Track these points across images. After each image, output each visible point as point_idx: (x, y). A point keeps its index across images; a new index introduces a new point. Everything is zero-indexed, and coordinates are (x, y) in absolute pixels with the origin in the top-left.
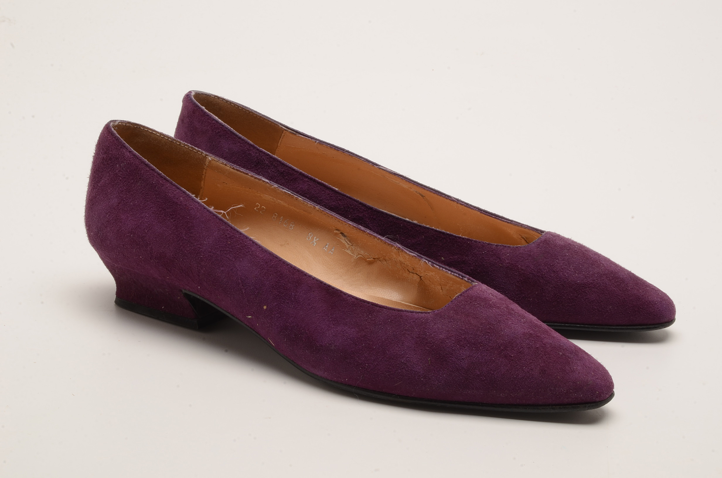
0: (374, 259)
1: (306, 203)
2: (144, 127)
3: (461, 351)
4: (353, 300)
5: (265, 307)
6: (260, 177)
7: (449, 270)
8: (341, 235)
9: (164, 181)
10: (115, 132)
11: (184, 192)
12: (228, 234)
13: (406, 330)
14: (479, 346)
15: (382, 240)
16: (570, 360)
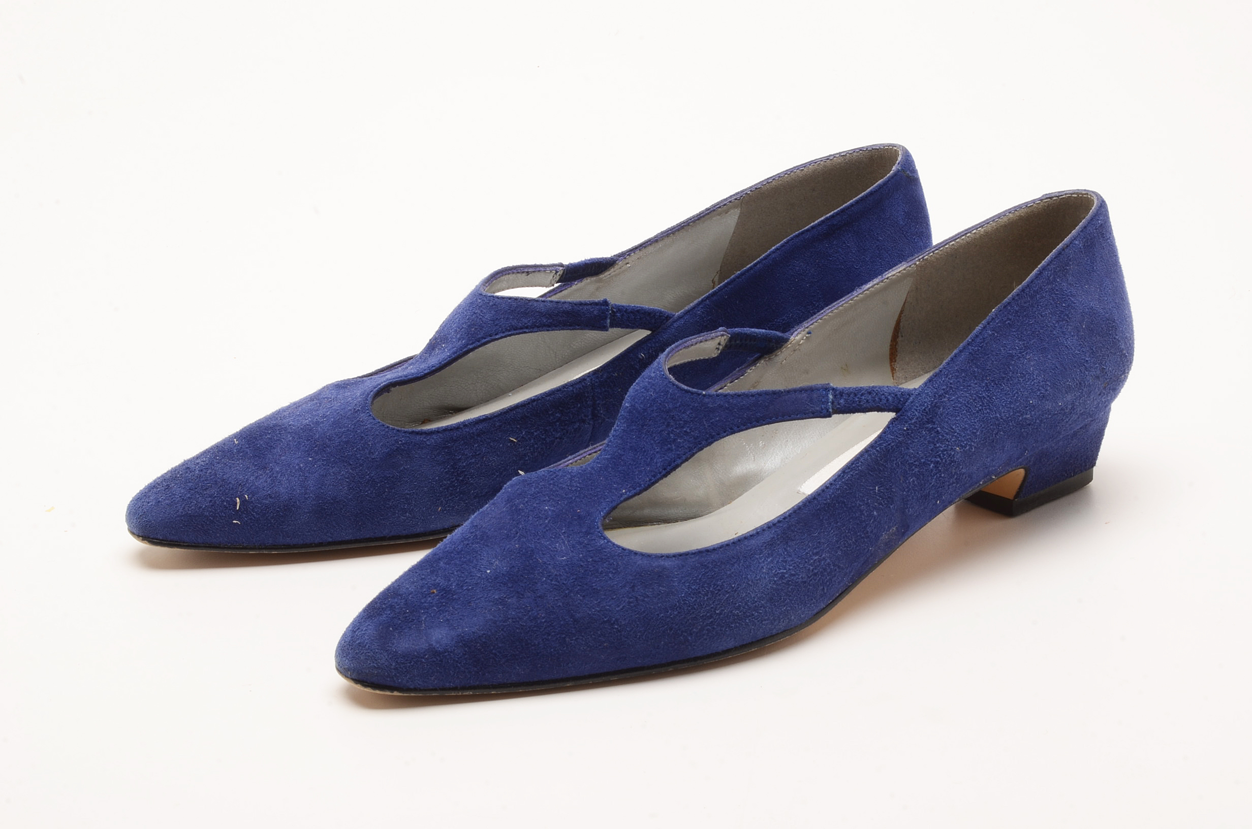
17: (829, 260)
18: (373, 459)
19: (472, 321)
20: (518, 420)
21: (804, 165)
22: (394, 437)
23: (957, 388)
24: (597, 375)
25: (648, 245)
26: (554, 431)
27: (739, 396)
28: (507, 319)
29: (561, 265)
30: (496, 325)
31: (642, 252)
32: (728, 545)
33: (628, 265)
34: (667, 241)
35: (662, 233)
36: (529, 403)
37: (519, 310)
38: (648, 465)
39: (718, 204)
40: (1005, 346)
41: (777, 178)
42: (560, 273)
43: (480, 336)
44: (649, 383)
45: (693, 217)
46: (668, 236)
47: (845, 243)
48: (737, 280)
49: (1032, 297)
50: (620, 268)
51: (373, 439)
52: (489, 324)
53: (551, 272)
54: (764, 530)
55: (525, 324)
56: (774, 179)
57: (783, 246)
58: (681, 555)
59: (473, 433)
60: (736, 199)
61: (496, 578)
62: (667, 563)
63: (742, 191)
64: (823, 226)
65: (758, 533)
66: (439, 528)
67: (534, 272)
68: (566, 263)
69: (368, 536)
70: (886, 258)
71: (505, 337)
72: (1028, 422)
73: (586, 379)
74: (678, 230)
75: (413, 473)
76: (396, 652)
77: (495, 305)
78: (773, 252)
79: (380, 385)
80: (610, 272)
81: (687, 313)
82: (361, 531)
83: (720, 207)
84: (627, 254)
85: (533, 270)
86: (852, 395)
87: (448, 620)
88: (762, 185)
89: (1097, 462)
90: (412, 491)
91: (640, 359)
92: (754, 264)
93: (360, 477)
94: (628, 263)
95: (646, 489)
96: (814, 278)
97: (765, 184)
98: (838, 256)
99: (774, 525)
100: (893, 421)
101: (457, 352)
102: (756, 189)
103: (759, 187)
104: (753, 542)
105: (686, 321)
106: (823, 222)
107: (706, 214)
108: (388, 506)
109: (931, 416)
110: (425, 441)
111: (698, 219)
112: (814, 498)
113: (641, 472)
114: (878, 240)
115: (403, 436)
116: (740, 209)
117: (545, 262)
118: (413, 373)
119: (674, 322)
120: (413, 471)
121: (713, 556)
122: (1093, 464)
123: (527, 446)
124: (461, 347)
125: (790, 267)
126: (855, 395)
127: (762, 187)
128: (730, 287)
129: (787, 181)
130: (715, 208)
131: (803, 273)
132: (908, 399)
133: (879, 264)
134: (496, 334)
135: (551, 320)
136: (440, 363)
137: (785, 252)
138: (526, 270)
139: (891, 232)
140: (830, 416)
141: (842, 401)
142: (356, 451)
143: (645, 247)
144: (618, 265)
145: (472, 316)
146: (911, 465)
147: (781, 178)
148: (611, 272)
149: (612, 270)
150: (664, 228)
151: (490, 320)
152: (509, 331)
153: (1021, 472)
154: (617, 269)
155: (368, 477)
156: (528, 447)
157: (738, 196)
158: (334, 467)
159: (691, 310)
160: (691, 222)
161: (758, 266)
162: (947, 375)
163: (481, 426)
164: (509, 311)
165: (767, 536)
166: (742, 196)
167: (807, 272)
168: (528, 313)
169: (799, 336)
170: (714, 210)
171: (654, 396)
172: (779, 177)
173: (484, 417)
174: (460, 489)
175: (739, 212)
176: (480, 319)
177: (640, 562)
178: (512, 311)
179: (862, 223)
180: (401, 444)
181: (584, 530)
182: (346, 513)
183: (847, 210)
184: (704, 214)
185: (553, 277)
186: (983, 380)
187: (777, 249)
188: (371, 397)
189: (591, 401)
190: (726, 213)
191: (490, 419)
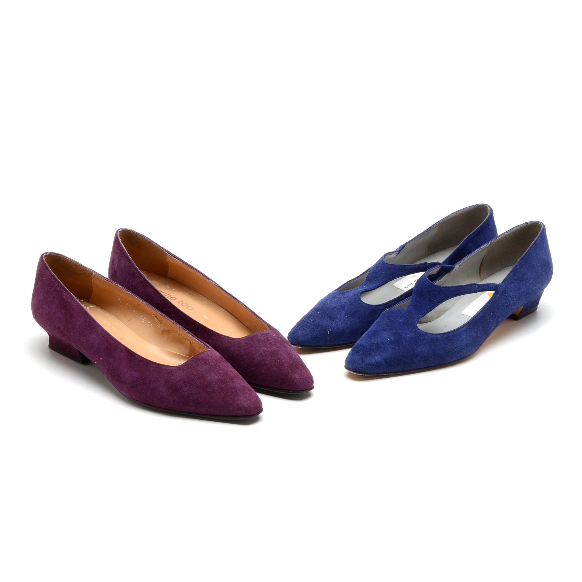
0: (170, 331)
1: (139, 300)
2: (62, 255)
3: (185, 388)
4: (140, 358)
5: (101, 359)
6: (118, 285)
7: (200, 341)
8: (155, 317)
9: (63, 289)
10: (45, 260)
11: (72, 296)
12: (88, 320)
13: (162, 375)
14: (194, 385)
15: (172, 322)
16: (238, 394)
21: (457, 212)
23: (511, 283)
25: (413, 240)
27: (452, 287)
31: (412, 243)
32: (455, 331)
33: (408, 247)
35: (417, 236)
38: (425, 308)
40: (522, 270)
44: (423, 283)
45: (426, 230)
49: (529, 255)
54: (464, 326)
58: (442, 334)
61: (391, 341)
62: (438, 336)
63: (439, 221)
65: (462, 327)
72: (529, 293)
76: (366, 363)
78: (464, 242)
83: (433, 227)
84: (408, 243)
86: (483, 286)
87: (380, 354)
89: (539, 303)
95: (425, 315)
99: (466, 324)
100: (494, 293)
102: (444, 220)
104: (461, 330)
109: (504, 292)
112: (476, 317)
113: (423, 310)
121: (451, 334)
122: (538, 304)
126: (484, 286)
132: (498, 287)
140: (477, 293)
141: (480, 288)
146: (500, 306)
153: (523, 307)
162: (508, 279)
165: (465, 328)
169: (457, 267)
171: (425, 287)
177: (431, 336)
181: (412, 327)
186: (517, 281)
187: (465, 240)
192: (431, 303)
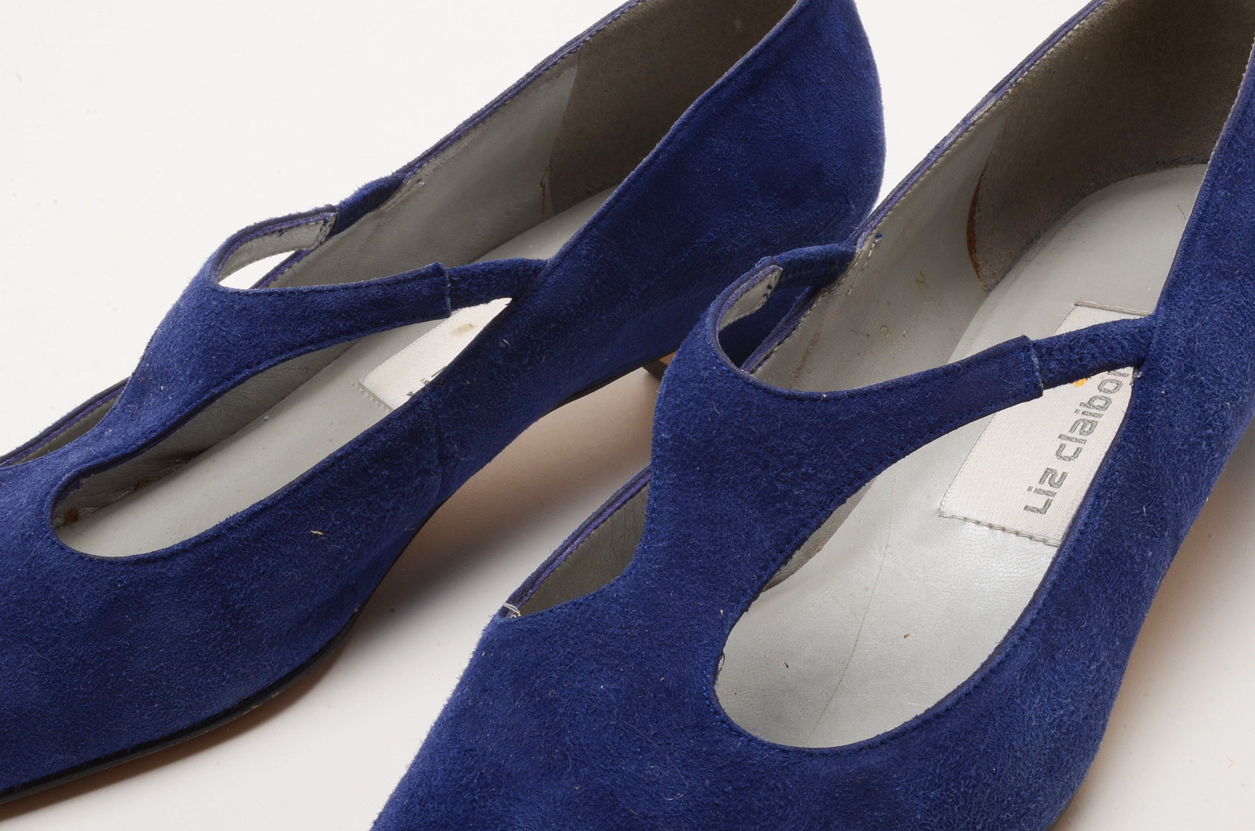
17: (760, 128)
18: (77, 624)
19: (209, 341)
20: (320, 498)
22: (106, 576)
24: (437, 392)
25: (448, 146)
26: (381, 500)
28: (273, 333)
29: (330, 209)
30: (255, 347)
31: (438, 159)
33: (420, 183)
34: (474, 134)
35: (466, 123)
36: (333, 464)
37: (291, 313)
39: (544, 65)
41: (627, 10)
42: (332, 222)
43: (229, 370)
45: (510, 90)
46: (475, 128)
47: (777, 96)
48: (633, 186)
50: (409, 190)
51: (68, 587)
52: (241, 345)
53: (317, 223)
55: (307, 336)
56: (622, 12)
57: (691, 117)
59: (247, 539)
60: (570, 52)
64: (744, 74)
66: (216, 712)
67: (290, 228)
68: (335, 203)
69: (93, 757)
70: (834, 111)
71: (276, 364)
73: (421, 402)
74: (490, 115)
75: (154, 635)
77: (245, 309)
78: (679, 130)
79: (60, 478)
80: (395, 199)
81: (565, 256)
82: (80, 752)
83: (548, 69)
84: (418, 165)
85: (289, 226)
88: (606, 24)
90: (158, 664)
91: (502, 348)
92: (654, 155)
93: (57, 664)
94: (420, 180)
95: (756, 596)
96: (743, 161)
97: (611, 22)
98: (771, 119)
101: (192, 402)
102: (598, 31)
103: (603, 27)
105: (566, 270)
106: (742, 67)
107: (529, 83)
108: (119, 700)
110: (164, 573)
111: (518, 93)
114: (820, 84)
115: (123, 573)
116: (577, 67)
117: (304, 209)
118: (116, 448)
119: (548, 275)
120: (154, 630)
123: (341, 538)
124: (198, 392)
125: (706, 150)
127: (607, 26)
128: (624, 199)
129: (642, 13)
130: (540, 72)
131: (727, 156)
132: (1152, 339)
133: (828, 122)
134: (258, 363)
135: (352, 322)
136: (164, 424)
137: (696, 127)
138: (278, 228)
139: (834, 68)
140: (1039, 394)
141: (1053, 365)
142: (41, 616)
143: (443, 150)
144: (406, 186)
145: (206, 332)
147: (633, 10)
148: (397, 198)
149: (398, 195)
150: (467, 115)
151: (243, 339)
152: (281, 353)
154: (405, 193)
155: (72, 658)
156: (344, 539)
157: (573, 47)
158: (6, 653)
159: (571, 249)
160: (508, 99)
161: (661, 157)
163: (258, 524)
164: (274, 318)
166: (578, 46)
167: (732, 153)
168: (308, 316)
169: (866, 245)
170: (540, 75)
172: (630, 7)
173: (261, 507)
174: (241, 640)
175: (576, 71)
176: (223, 337)
178: (279, 316)
179: (795, 60)
180: (122, 587)
182: (45, 731)
183: (773, 42)
184: (526, 83)
185: (321, 230)
187: (683, 124)
188: (47, 507)
189: (436, 436)
190: (558, 76)
191: (271, 507)
192: (779, 511)
